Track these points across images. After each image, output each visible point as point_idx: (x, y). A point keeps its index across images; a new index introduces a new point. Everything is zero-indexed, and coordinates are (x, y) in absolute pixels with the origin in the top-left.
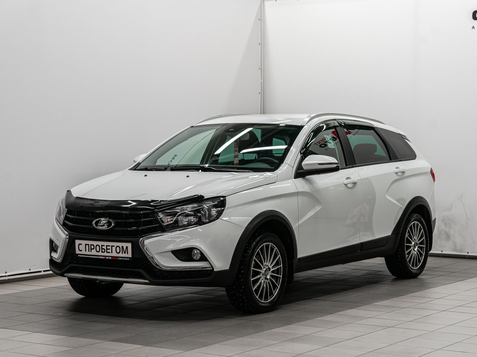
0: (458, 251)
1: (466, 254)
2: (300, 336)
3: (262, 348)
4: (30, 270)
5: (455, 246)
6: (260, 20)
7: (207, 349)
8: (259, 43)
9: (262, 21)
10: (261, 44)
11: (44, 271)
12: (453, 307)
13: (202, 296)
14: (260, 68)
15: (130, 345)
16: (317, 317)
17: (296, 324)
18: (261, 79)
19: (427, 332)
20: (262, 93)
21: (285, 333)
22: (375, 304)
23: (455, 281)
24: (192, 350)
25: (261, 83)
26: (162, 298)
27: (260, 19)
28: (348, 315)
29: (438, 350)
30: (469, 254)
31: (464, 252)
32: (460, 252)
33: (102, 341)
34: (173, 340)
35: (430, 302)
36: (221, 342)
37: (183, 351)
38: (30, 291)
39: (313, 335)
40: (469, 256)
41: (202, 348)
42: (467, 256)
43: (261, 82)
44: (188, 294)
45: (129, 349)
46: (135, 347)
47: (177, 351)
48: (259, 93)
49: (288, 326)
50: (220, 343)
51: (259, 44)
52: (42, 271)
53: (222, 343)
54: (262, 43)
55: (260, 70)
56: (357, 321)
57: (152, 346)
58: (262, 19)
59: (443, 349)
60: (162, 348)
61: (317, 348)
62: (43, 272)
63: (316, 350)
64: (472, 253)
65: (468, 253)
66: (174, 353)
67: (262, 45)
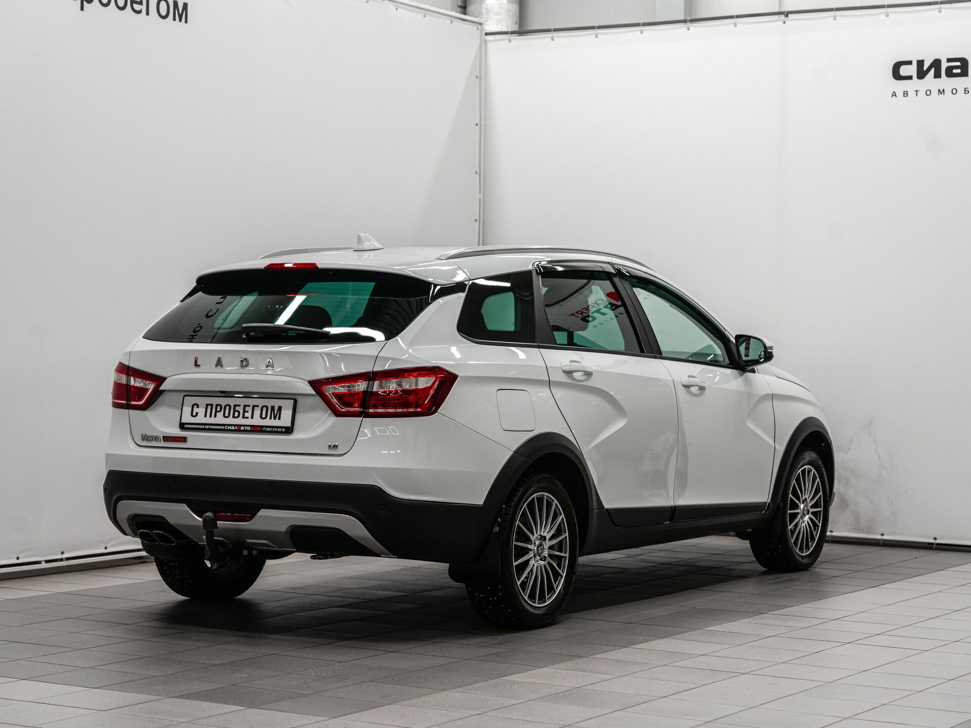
0: (863, 531)
1: (879, 537)
2: (562, 689)
3: (489, 714)
4: (18, 558)
5: (858, 521)
6: (478, 79)
7: (374, 713)
8: (477, 122)
9: (483, 80)
10: (480, 125)
11: (47, 562)
12: (865, 636)
13: (363, 611)
14: (478, 172)
15: (217, 705)
16: (595, 654)
17: (554, 666)
18: (480, 192)
19: (820, 683)
20: (481, 221)
21: (532, 683)
22: (710, 628)
23: (861, 588)
24: (345, 715)
25: (478, 200)
26: (283, 614)
27: (478, 76)
28: (657, 649)
29: (846, 718)
30: (885, 537)
31: (875, 534)
32: (867, 533)
33: (159, 697)
34: (306, 696)
35: (820, 627)
36: (402, 701)
37: (325, 718)
38: (17, 599)
39: (590, 687)
40: (884, 540)
41: (366, 713)
42: (881, 542)
43: (480, 200)
44: (334, 607)
45: (214, 714)
46: (227, 710)
47: (313, 719)
48: (476, 221)
49: (539, 669)
50: (401, 703)
51: (477, 125)
52: (43, 561)
53: (405, 703)
54: (483, 123)
55: (478, 175)
56: (676, 661)
57: (262, 707)
58: (483, 76)
59: (857, 717)
60: (282, 713)
61: (601, 714)
62: (43, 563)
63: (599, 718)
64: (890, 534)
65: (882, 535)
66: (306, 721)
67: (482, 127)
